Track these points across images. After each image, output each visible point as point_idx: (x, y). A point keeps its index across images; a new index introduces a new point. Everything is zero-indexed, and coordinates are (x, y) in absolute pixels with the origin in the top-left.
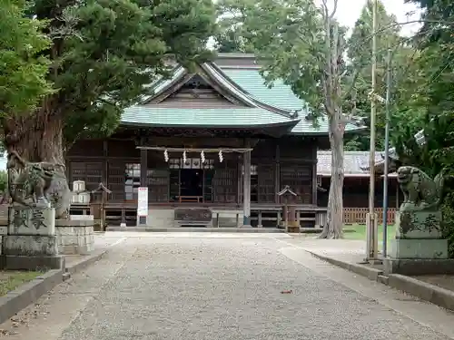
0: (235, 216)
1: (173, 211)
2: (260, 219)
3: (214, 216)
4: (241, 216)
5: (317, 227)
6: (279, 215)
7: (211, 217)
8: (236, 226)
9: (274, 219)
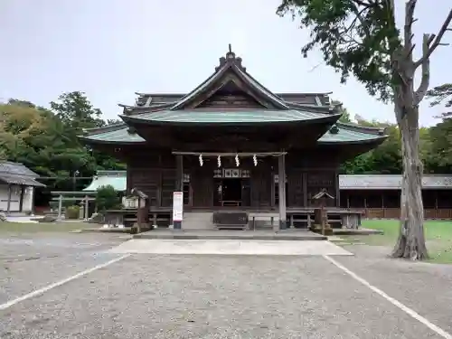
0: (270, 219)
1: (212, 214)
2: (292, 220)
3: (250, 219)
4: (276, 219)
5: (344, 229)
6: (309, 217)
7: (247, 221)
8: (271, 228)
9: (305, 221)
